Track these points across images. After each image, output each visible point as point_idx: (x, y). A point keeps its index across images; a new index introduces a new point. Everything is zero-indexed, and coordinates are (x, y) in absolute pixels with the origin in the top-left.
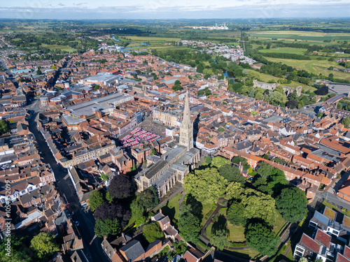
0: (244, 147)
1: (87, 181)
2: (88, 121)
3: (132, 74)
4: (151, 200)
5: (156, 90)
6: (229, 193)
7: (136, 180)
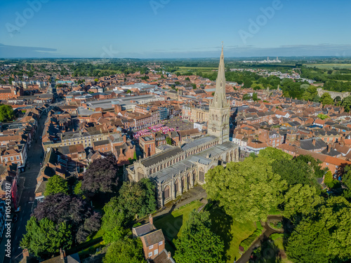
0: (313, 148)
1: (59, 167)
2: (103, 113)
3: (170, 85)
4: (139, 200)
5: (193, 95)
6: (292, 203)
7: (128, 169)
